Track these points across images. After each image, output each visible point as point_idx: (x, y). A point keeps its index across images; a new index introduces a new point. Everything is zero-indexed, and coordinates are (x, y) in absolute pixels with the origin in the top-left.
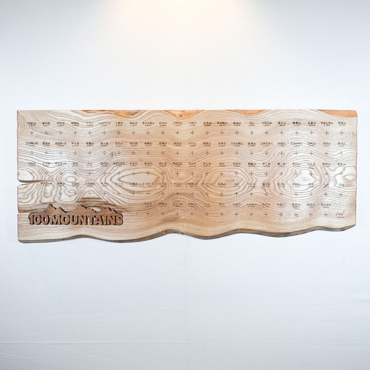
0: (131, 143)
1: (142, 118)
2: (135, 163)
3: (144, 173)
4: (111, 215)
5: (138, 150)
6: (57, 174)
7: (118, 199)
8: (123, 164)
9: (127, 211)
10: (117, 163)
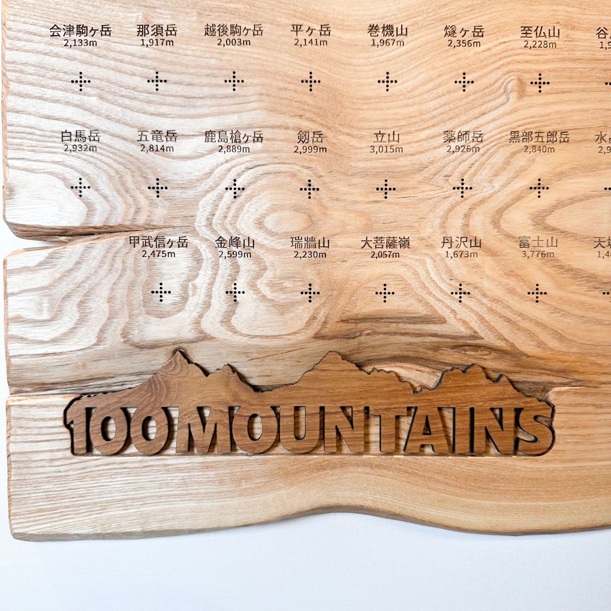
4: (495, 404)
6: (211, 196)
7: (531, 320)
8: (558, 140)
9: (574, 384)
10: (528, 136)
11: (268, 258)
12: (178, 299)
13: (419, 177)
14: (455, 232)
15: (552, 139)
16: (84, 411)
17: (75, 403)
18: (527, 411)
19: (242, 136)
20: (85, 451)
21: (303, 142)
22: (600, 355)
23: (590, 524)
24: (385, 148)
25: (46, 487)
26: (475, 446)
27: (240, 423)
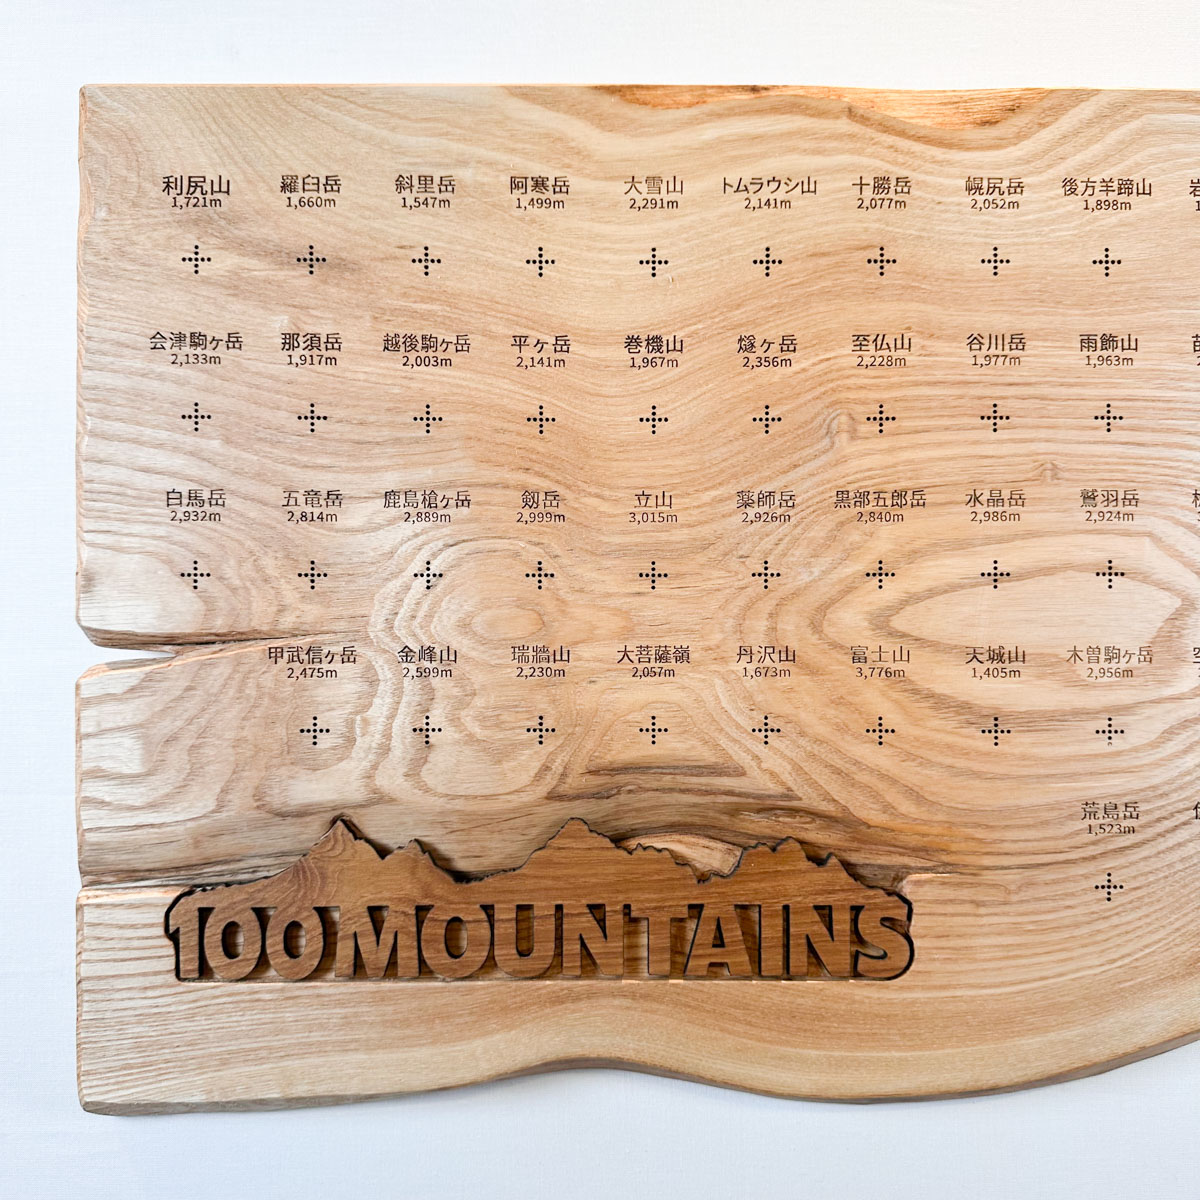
0: (975, 340)
1: (1060, 150)
2: (1006, 494)
3: (1081, 568)
4: (821, 900)
5: (1030, 391)
6: (394, 585)
7: (872, 771)
8: (909, 503)
9: (941, 870)
10: (862, 497)
11: (478, 678)
12: (340, 741)
13: (701, 558)
14: (757, 640)
15: (899, 502)
16: (197, 913)
17: (182, 900)
18: (869, 910)
19: (439, 498)
20: (196, 975)
21: (531, 507)
22: (980, 826)
23: (971, 1085)
24: (651, 516)
25: (138, 1030)
26: (791, 965)
27: (434, 930)
